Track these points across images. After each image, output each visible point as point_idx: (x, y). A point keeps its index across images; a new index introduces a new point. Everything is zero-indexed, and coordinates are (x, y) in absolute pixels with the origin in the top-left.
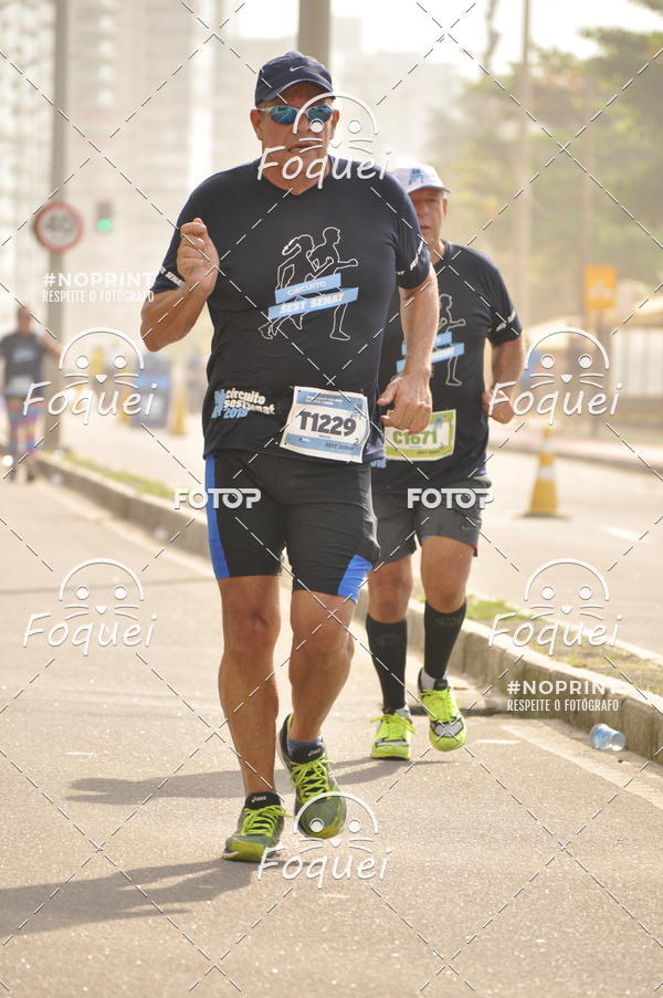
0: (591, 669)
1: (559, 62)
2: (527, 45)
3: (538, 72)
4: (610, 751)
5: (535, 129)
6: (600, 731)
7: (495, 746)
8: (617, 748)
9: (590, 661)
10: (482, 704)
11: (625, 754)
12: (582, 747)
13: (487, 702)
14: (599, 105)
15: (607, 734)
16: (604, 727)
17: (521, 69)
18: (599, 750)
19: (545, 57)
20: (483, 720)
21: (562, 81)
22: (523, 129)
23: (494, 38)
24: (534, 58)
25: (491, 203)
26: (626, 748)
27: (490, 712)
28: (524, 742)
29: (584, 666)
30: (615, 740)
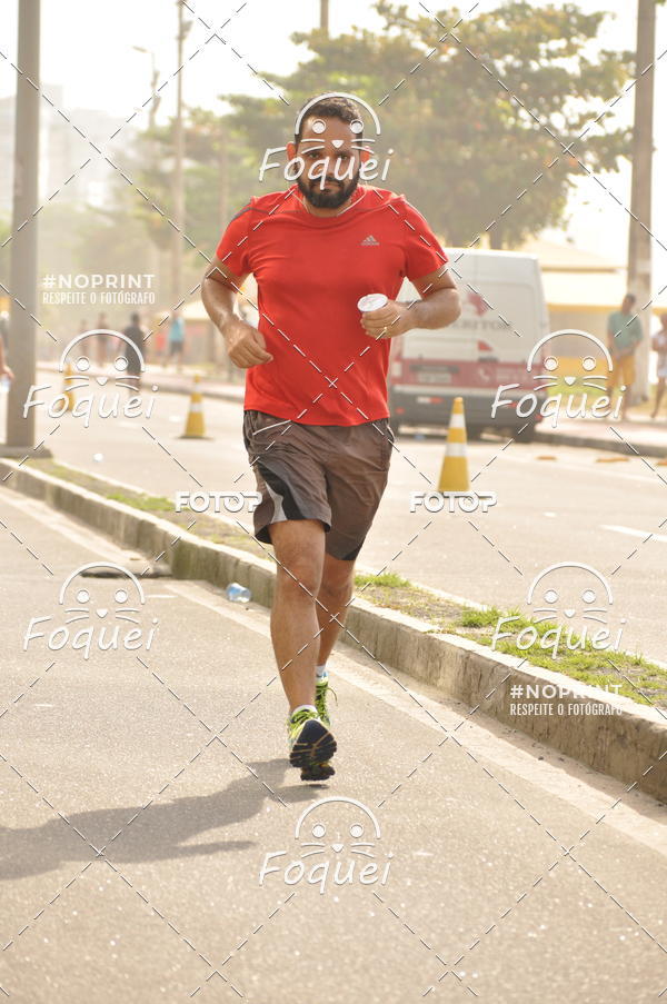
0: (228, 545)
1: (202, 117)
2: (180, 105)
3: (188, 124)
4: (240, 602)
5: (188, 164)
6: (233, 589)
7: (160, 599)
8: (245, 600)
9: (227, 539)
10: (151, 571)
11: (251, 604)
12: (221, 599)
13: (154, 569)
14: (231, 148)
15: (238, 590)
16: (236, 585)
17: (176, 122)
18: (233, 601)
19: (194, 113)
20: (151, 581)
21: (205, 131)
22: (178, 165)
23: (157, 101)
24: (185, 114)
25: (156, 216)
26: (251, 600)
27: (156, 575)
28: (180, 597)
29: (223, 543)
30: (243, 594)
